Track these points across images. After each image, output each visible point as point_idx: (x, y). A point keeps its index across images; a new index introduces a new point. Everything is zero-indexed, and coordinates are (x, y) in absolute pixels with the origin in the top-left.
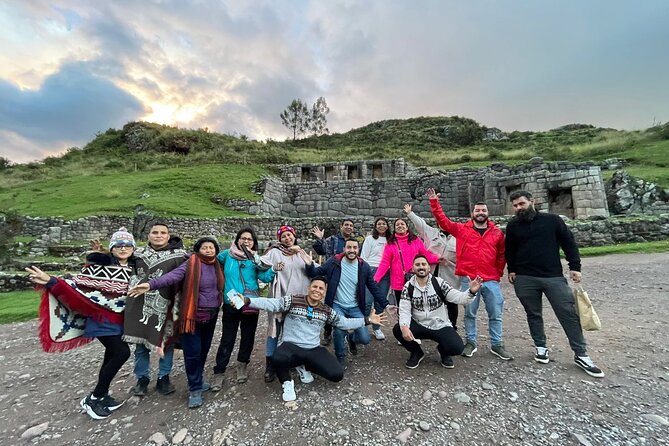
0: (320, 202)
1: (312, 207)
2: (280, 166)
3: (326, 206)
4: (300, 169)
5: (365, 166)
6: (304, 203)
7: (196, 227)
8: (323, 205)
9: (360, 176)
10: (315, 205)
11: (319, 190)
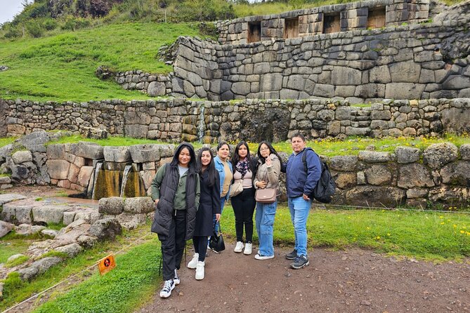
0: (268, 76)
1: (255, 86)
2: (217, 24)
3: (278, 84)
4: (245, 26)
5: (353, 13)
6: (243, 78)
7: (51, 117)
8: (273, 80)
9: (345, 27)
10: (260, 81)
11: (268, 56)
